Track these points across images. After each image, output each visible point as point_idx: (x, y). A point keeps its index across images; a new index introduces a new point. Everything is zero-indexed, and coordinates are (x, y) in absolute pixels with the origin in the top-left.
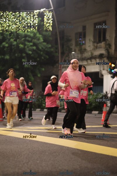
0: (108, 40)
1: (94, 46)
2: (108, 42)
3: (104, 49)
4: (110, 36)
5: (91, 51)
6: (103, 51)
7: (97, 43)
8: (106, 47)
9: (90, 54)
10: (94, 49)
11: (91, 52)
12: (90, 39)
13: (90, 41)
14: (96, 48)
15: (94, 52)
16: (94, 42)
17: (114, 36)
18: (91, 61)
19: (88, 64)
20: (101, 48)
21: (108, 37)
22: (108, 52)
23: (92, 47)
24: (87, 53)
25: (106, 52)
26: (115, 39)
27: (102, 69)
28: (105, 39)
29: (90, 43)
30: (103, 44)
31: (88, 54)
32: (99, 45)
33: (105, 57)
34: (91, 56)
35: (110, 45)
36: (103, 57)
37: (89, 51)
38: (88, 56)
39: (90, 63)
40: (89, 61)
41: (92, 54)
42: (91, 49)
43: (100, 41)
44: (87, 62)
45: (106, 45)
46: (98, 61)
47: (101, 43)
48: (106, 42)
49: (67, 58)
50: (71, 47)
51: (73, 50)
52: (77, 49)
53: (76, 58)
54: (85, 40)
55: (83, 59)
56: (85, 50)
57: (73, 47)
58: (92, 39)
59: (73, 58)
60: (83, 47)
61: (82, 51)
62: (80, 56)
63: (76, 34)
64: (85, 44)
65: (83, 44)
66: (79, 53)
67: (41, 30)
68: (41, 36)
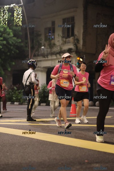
0: (76, 35)
1: (63, 41)
2: (76, 38)
3: (73, 44)
4: (78, 32)
5: (60, 45)
6: (71, 46)
7: (66, 38)
8: (74, 42)
9: (59, 48)
10: (63, 43)
11: (60, 47)
12: (59, 34)
13: (59, 36)
14: (65, 42)
15: (63, 46)
16: (63, 37)
17: (82, 31)
19: (57, 58)
20: (70, 42)
21: (76, 32)
22: (77, 47)
23: (61, 42)
24: (56, 47)
25: (74, 47)
26: (83, 34)
28: (73, 34)
29: (58, 38)
30: (71, 39)
31: (57, 49)
32: (67, 40)
33: (73, 52)
34: (60, 51)
35: (78, 40)
36: (72, 52)
37: (58, 45)
38: (57, 51)
39: (60, 57)
40: (58, 55)
41: (61, 49)
42: (60, 43)
43: (68, 37)
44: (56, 56)
45: (74, 40)
47: (70, 38)
48: (74, 37)
49: (37, 52)
50: (41, 42)
51: (43, 45)
52: (47, 44)
53: (46, 52)
54: (54, 35)
55: (52, 54)
56: (54, 44)
57: (43, 41)
58: (61, 34)
59: (42, 52)
60: (53, 41)
61: (51, 46)
62: (49, 50)
63: (46, 29)
64: (54, 39)
65: (52, 39)
66: (49, 48)
67: (11, 24)
68: (11, 31)
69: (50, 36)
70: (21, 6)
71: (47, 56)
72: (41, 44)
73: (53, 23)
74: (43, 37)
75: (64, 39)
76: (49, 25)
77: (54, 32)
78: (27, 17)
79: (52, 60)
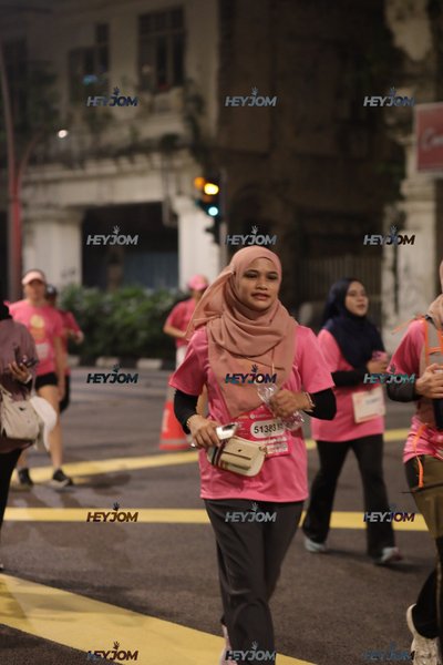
0: (191, 81)
1: (143, 102)
2: (192, 91)
3: (181, 118)
4: (199, 68)
5: (129, 121)
6: (173, 125)
7: (155, 93)
8: (185, 108)
9: (126, 132)
10: (143, 113)
11: (132, 128)
12: (124, 77)
13: (125, 84)
14: (151, 110)
15: (142, 125)
16: (141, 88)
17: (214, 65)
18: (132, 161)
19: (119, 171)
20: (167, 110)
21: (191, 71)
22: (196, 130)
24: (115, 129)
25: (186, 127)
26: (220, 79)
27: (172, 191)
28: (180, 79)
30: (173, 97)
31: (120, 134)
32: (160, 98)
33: (182, 147)
34: (130, 141)
35: (199, 103)
36: (177, 148)
37: (125, 121)
38: (118, 142)
39: (129, 167)
40: (125, 163)
41: (135, 133)
42: (132, 114)
43: (162, 85)
44: (118, 164)
45: (186, 99)
46: (157, 159)
47: (167, 91)
48: (186, 89)
49: (40, 149)
50: (54, 106)
51: (63, 117)
52: (78, 116)
53: (76, 149)
54: (107, 81)
55: (101, 154)
56: (108, 117)
57: (63, 105)
58: (133, 77)
59: (63, 147)
61: (97, 122)
62: (88, 139)
63: (73, 54)
66: (87, 129)
71: (81, 162)
72: (56, 113)
73: (102, 32)
74: (62, 88)
75: (147, 97)
76: (87, 39)
77: (105, 62)
79: (100, 178)
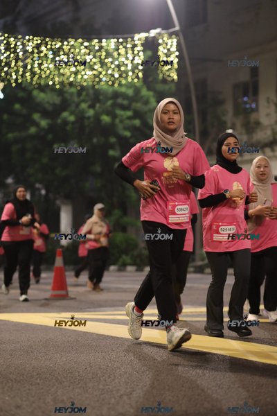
5: (271, 125)
9: (269, 132)
11: (273, 130)
12: (268, 98)
13: (268, 102)
18: (273, 150)
23: (274, 117)
24: (262, 130)
29: (268, 107)
31: (265, 134)
34: (271, 138)
37: (268, 126)
38: (264, 139)
39: (271, 154)
40: (268, 150)
41: (275, 133)
42: (273, 121)
44: (264, 153)
50: (224, 118)
51: (229, 124)
52: (238, 123)
54: (257, 101)
56: (258, 123)
57: (229, 117)
58: (274, 98)
60: (253, 116)
61: (251, 127)
62: (244, 138)
63: (236, 86)
64: (256, 110)
65: (253, 110)
66: (244, 131)
67: (150, 79)
68: (151, 93)
69: (246, 103)
70: (176, 33)
72: (225, 123)
73: (254, 71)
74: (229, 107)
76: (244, 77)
77: (256, 92)
78: (190, 59)
